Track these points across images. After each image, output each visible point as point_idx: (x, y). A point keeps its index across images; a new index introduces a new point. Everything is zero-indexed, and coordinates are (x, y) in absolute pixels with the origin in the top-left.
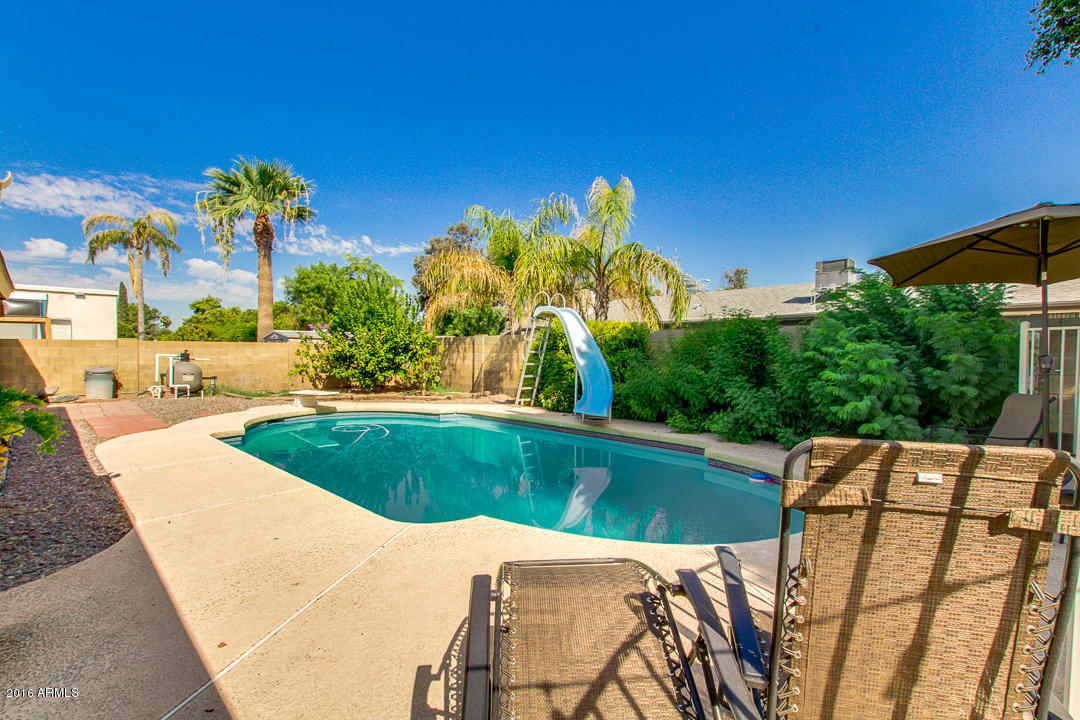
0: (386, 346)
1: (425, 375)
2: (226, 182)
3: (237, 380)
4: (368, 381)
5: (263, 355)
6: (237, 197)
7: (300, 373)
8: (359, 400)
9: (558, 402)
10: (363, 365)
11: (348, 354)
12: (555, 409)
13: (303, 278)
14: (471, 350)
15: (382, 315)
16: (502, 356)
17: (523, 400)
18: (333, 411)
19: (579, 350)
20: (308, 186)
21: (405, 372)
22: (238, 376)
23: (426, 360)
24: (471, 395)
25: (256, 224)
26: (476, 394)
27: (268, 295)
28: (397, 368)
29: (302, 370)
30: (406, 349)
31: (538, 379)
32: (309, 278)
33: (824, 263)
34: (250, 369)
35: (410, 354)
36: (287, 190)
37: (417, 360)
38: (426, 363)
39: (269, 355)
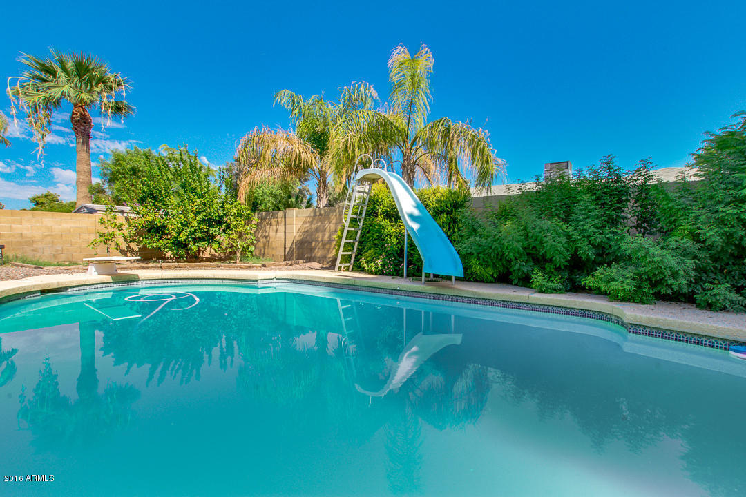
0: (199, 217)
1: (240, 244)
2: (42, 70)
3: (34, 250)
4: (181, 252)
5: (65, 226)
6: (52, 84)
7: (105, 242)
8: (169, 268)
9: (383, 265)
10: (175, 234)
11: (159, 224)
12: (379, 273)
13: (118, 160)
14: (283, 223)
15: (195, 189)
16: (314, 226)
17: (343, 265)
18: (135, 279)
19: (411, 216)
20: (126, 82)
21: (219, 243)
22: (35, 246)
23: (239, 229)
24: (285, 262)
25: (73, 113)
26: (290, 262)
27: (87, 179)
28: (210, 239)
29: (107, 239)
30: (220, 222)
31: (357, 244)
32: (124, 160)
33: (551, 164)
34: (49, 239)
35: (223, 227)
36: (104, 82)
37: (231, 230)
38: (240, 233)
39: (72, 226)
